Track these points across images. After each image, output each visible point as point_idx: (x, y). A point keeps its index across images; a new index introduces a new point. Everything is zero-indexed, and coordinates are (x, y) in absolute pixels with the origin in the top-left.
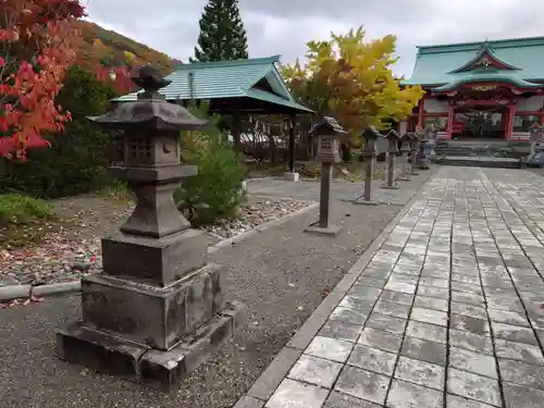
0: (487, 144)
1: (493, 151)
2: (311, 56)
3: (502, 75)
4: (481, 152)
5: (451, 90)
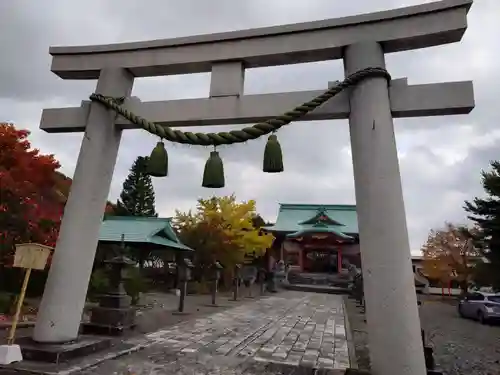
0: (324, 276)
1: (328, 281)
2: (200, 209)
3: (330, 229)
4: (320, 282)
5: (299, 237)
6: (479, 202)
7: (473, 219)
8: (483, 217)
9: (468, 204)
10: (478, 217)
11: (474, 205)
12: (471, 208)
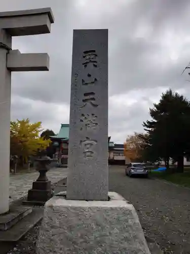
6: (148, 122)
7: (146, 130)
8: (150, 129)
9: (144, 123)
10: (148, 129)
11: (147, 124)
12: (146, 125)
